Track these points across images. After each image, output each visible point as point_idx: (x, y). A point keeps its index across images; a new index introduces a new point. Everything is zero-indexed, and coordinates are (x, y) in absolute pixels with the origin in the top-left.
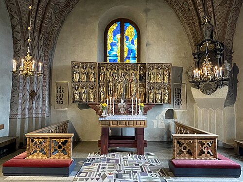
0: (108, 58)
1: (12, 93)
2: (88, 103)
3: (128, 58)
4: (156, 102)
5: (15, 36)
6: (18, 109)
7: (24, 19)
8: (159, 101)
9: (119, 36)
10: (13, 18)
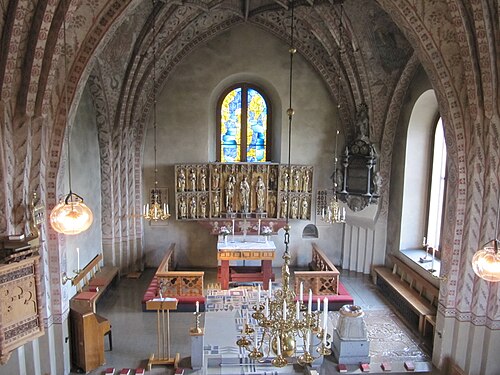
0: (223, 147)
1: (103, 211)
2: (198, 219)
3: (253, 146)
4: (291, 217)
5: (101, 137)
6: (111, 232)
7: (112, 112)
8: (294, 216)
9: (239, 111)
10: (99, 114)
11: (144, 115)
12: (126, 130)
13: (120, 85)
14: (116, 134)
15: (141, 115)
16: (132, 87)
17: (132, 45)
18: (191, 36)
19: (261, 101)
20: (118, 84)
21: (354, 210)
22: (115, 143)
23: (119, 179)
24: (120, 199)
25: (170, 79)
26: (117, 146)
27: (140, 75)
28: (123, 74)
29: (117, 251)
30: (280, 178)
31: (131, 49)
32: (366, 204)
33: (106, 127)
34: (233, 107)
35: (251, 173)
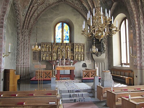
0: (56, 40)
1: (17, 56)
2: (49, 61)
3: (65, 40)
4: (78, 60)
5: (18, 31)
6: (19, 63)
7: (22, 24)
8: (79, 60)
9: (61, 29)
10: (18, 23)
11: (32, 27)
12: (26, 30)
13: (25, 15)
14: (23, 31)
15: (31, 27)
16: (29, 16)
17: (30, 3)
18: (47, 5)
19: (68, 26)
20: (24, 14)
21: (98, 56)
22: (22, 34)
23: (23, 46)
24: (23, 53)
25: (40, 17)
26: (23, 35)
27: (32, 13)
28: (26, 12)
29: (21, 70)
30: (74, 47)
31: (29, 4)
32: (102, 54)
33: (19, 28)
34: (59, 28)
35: (65, 46)
